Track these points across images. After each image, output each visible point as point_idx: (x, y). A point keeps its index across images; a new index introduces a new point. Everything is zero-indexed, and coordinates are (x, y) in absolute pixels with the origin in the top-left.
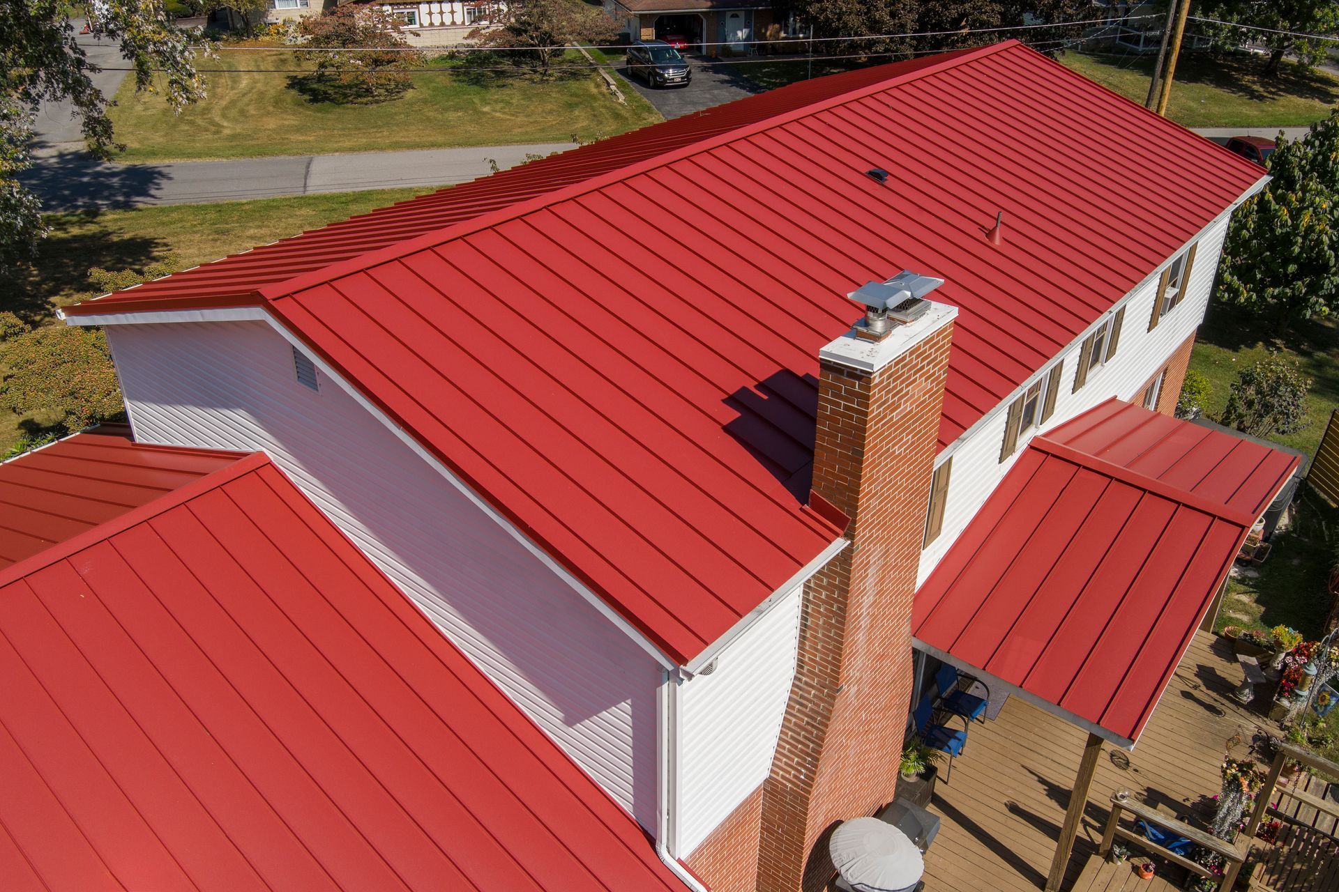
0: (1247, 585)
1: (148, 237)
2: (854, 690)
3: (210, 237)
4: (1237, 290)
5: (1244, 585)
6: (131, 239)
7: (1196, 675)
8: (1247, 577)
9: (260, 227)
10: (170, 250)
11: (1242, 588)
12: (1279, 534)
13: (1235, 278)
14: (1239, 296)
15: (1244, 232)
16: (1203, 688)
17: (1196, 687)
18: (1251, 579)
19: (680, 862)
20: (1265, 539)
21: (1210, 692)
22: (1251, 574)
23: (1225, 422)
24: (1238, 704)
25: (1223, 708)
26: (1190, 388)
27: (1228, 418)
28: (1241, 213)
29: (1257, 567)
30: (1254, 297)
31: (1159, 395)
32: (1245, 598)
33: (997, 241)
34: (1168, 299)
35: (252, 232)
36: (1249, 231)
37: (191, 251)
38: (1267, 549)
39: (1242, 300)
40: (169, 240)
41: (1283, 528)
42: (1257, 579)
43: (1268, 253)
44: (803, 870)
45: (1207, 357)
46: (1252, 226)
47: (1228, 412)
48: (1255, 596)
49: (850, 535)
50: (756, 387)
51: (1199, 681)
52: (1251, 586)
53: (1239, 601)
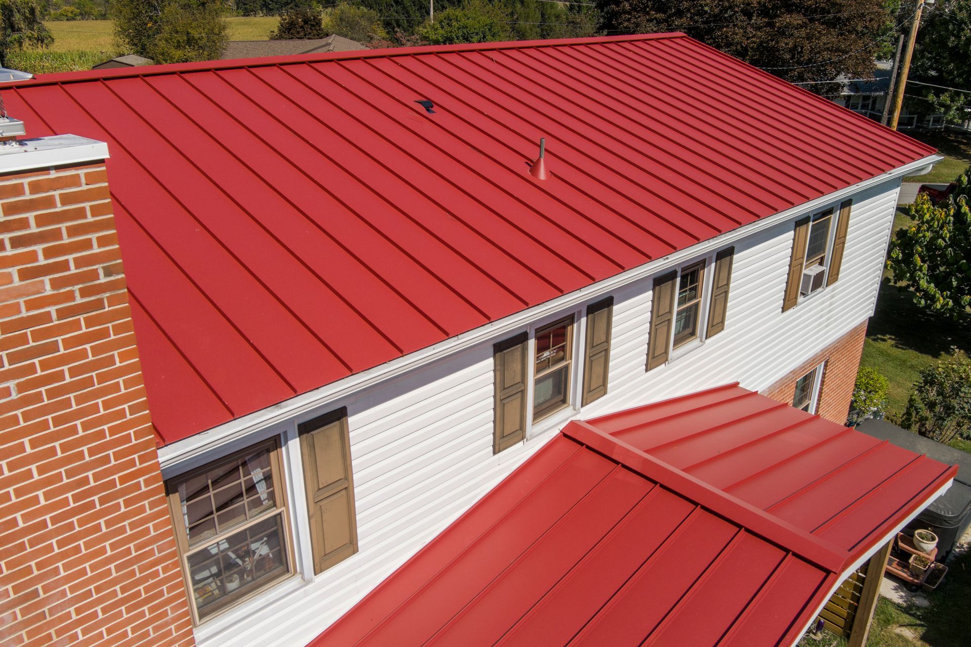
0: (913, 616)
4: (934, 296)
5: (910, 615)
8: (913, 605)
11: (906, 619)
12: (961, 554)
13: (932, 285)
14: (935, 302)
15: (940, 241)
18: (918, 608)
20: (940, 559)
22: (921, 601)
23: (906, 425)
26: (864, 386)
27: (908, 419)
28: (936, 223)
29: (928, 594)
30: (951, 303)
31: (821, 389)
32: (908, 633)
33: (542, 175)
34: (809, 276)
36: (944, 239)
38: (941, 571)
39: (939, 306)
41: (965, 546)
42: (926, 608)
43: (965, 261)
45: (904, 361)
46: (948, 235)
47: (908, 414)
48: (922, 631)
52: (918, 618)
53: (900, 636)
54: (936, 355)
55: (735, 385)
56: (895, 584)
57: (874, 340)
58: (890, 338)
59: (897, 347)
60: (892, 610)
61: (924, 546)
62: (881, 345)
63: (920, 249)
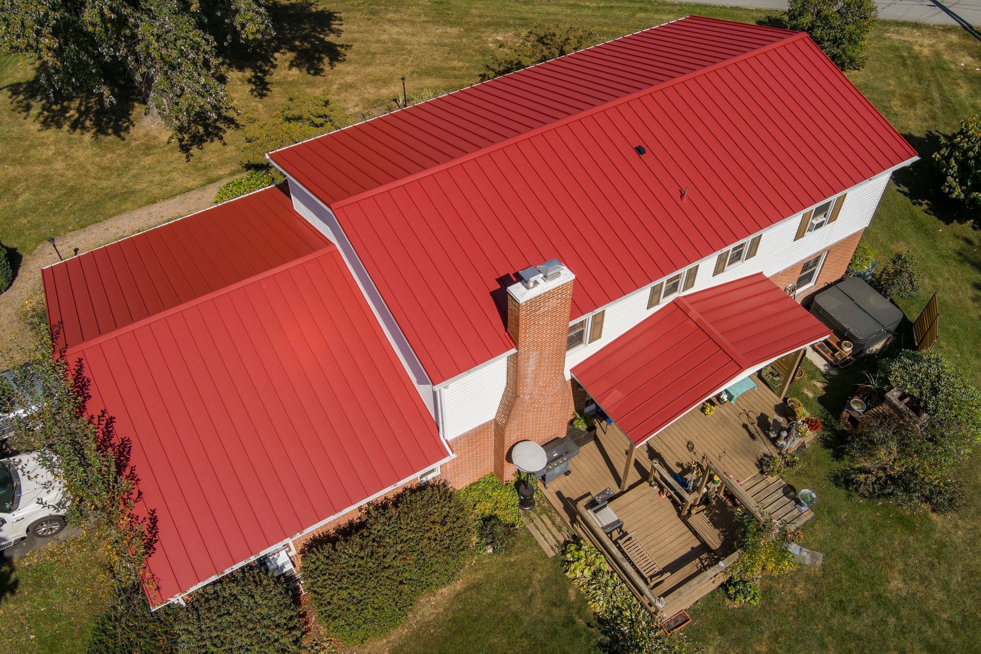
0: (826, 378)
1: (332, 11)
2: (527, 397)
3: (366, 17)
6: (322, 11)
7: (757, 418)
8: (829, 373)
9: (395, 12)
10: (342, 25)
11: (822, 379)
12: (869, 354)
16: (756, 425)
17: (752, 424)
18: (830, 375)
19: (447, 441)
21: (758, 428)
22: (834, 373)
24: (768, 436)
25: (758, 437)
29: (838, 370)
32: (819, 385)
33: (685, 200)
34: (814, 224)
35: (390, 16)
37: (354, 27)
38: (853, 360)
40: (342, 15)
41: (874, 351)
42: (833, 376)
44: (505, 455)
48: (826, 385)
49: (517, 349)
50: (513, 274)
51: (756, 421)
52: (827, 380)
53: (814, 385)
54: (948, 222)
55: (761, 273)
56: (826, 363)
57: (914, 204)
58: (927, 204)
59: (926, 212)
60: (818, 374)
61: (844, 349)
62: (917, 210)
63: (958, 154)
